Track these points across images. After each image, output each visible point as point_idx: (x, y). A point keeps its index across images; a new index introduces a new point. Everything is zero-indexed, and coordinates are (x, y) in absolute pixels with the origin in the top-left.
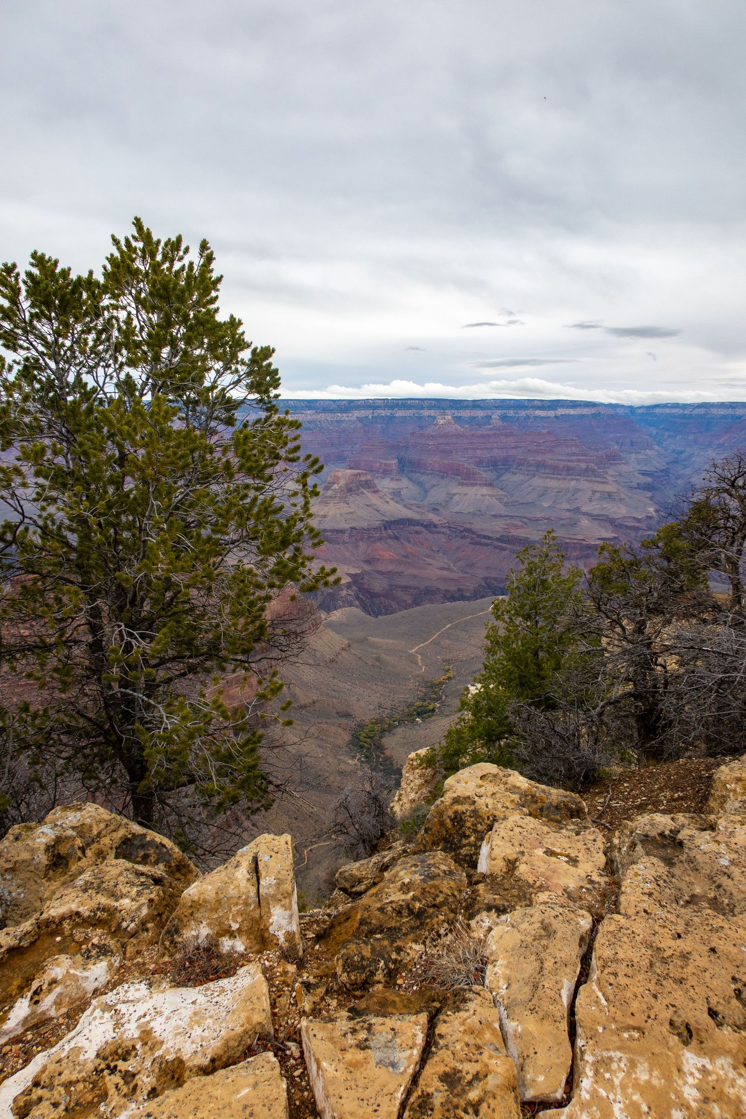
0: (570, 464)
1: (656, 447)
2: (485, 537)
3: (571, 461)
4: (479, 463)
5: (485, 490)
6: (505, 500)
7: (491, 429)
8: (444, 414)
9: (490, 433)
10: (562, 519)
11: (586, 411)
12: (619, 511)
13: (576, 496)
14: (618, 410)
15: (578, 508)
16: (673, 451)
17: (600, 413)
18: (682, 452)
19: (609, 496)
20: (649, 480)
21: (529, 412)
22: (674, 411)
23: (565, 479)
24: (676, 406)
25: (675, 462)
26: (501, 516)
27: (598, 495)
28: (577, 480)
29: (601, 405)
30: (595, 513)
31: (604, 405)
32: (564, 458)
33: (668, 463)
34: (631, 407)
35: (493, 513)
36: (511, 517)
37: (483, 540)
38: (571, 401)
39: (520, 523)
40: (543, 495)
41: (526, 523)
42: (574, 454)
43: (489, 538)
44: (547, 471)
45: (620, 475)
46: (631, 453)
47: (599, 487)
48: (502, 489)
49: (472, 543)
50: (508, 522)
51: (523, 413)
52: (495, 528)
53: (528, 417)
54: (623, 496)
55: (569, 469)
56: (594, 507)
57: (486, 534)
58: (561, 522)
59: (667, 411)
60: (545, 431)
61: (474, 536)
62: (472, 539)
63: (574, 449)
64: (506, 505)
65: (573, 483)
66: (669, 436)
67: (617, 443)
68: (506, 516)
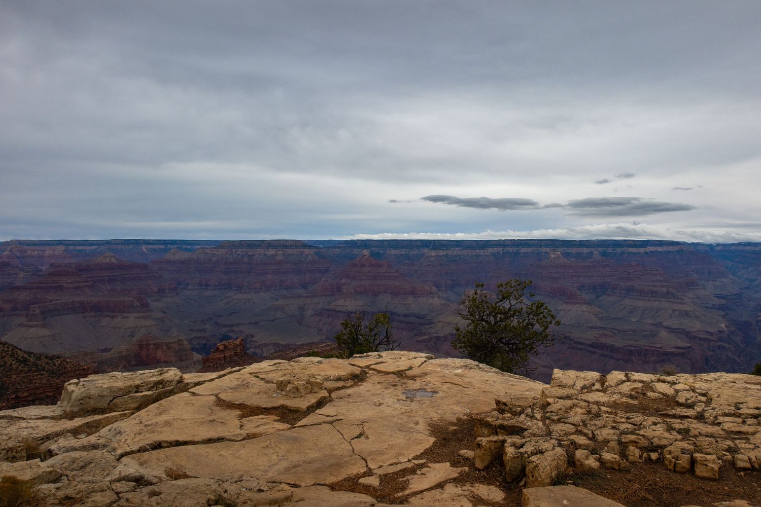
0: (653, 289)
1: (731, 276)
2: (580, 343)
3: (654, 286)
4: (581, 287)
5: (584, 308)
6: (600, 315)
7: (592, 262)
8: (555, 250)
9: (591, 264)
10: (646, 331)
11: (670, 248)
12: (696, 326)
13: (658, 314)
14: (699, 248)
15: (660, 323)
16: (746, 279)
17: (682, 250)
18: (754, 280)
19: (687, 314)
20: (723, 302)
21: (625, 249)
22: (747, 248)
23: (649, 300)
24: (749, 244)
25: (748, 288)
26: (596, 328)
27: (677, 313)
28: (659, 301)
29: (684, 244)
30: (674, 327)
31: (687, 243)
32: (650, 284)
33: (741, 289)
34: (710, 245)
35: (590, 325)
36: (605, 328)
37: (578, 346)
38: (658, 241)
39: (610, 334)
40: (631, 312)
41: (615, 334)
42: (658, 281)
43: (583, 344)
44: (635, 294)
45: (698, 298)
46: (708, 280)
47: (678, 307)
48: (599, 307)
49: (569, 348)
50: (601, 332)
51: (619, 250)
52: (590, 336)
53: (623, 253)
54: (698, 314)
55: (653, 292)
56: (673, 323)
57: (581, 341)
58: (644, 333)
59: (741, 248)
60: (634, 263)
61: (572, 342)
62: (570, 344)
63: (658, 277)
64: (601, 319)
65: (656, 304)
66: (743, 268)
67: (697, 273)
68: (600, 328)
